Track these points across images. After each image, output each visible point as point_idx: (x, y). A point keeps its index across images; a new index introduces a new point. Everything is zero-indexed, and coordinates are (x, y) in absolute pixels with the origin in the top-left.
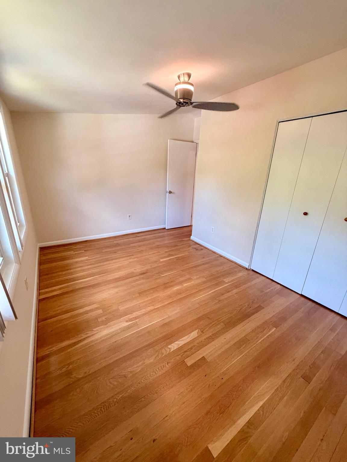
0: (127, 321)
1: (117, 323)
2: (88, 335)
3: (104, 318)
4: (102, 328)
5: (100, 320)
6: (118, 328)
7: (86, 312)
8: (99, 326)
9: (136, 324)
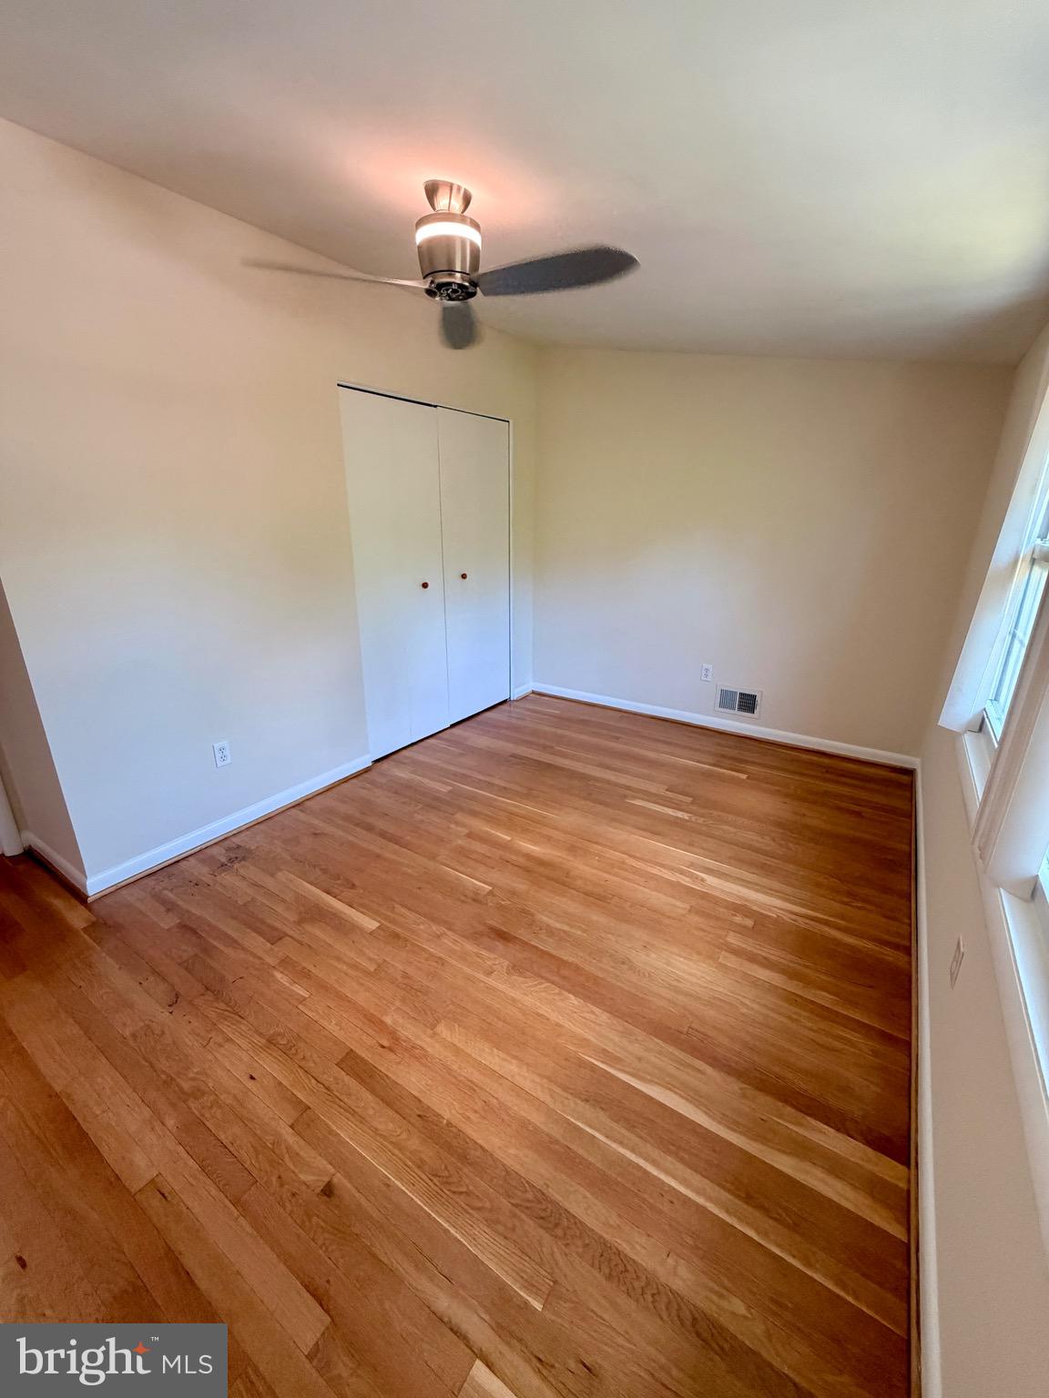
0: (703, 880)
1: (723, 891)
2: (793, 917)
3: (738, 919)
4: (759, 906)
5: (749, 923)
6: (727, 884)
7: (767, 964)
8: (762, 914)
9: (692, 865)
